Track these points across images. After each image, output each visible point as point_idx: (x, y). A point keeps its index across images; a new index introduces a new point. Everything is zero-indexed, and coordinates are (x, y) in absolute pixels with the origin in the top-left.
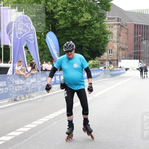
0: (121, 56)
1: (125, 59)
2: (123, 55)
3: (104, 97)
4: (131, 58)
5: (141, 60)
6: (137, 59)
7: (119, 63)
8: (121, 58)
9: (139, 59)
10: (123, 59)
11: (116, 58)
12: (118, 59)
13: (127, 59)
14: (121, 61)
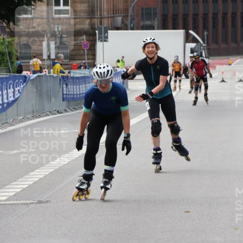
0: (105, 14)
1: (124, 27)
2: (115, 11)
3: (40, 202)
4: (148, 23)
5: (191, 32)
6: (175, 27)
7: (99, 45)
8: (106, 22)
9: (185, 27)
10: (118, 29)
11: (88, 21)
12: (93, 29)
13: (132, 29)
14: (105, 39)
